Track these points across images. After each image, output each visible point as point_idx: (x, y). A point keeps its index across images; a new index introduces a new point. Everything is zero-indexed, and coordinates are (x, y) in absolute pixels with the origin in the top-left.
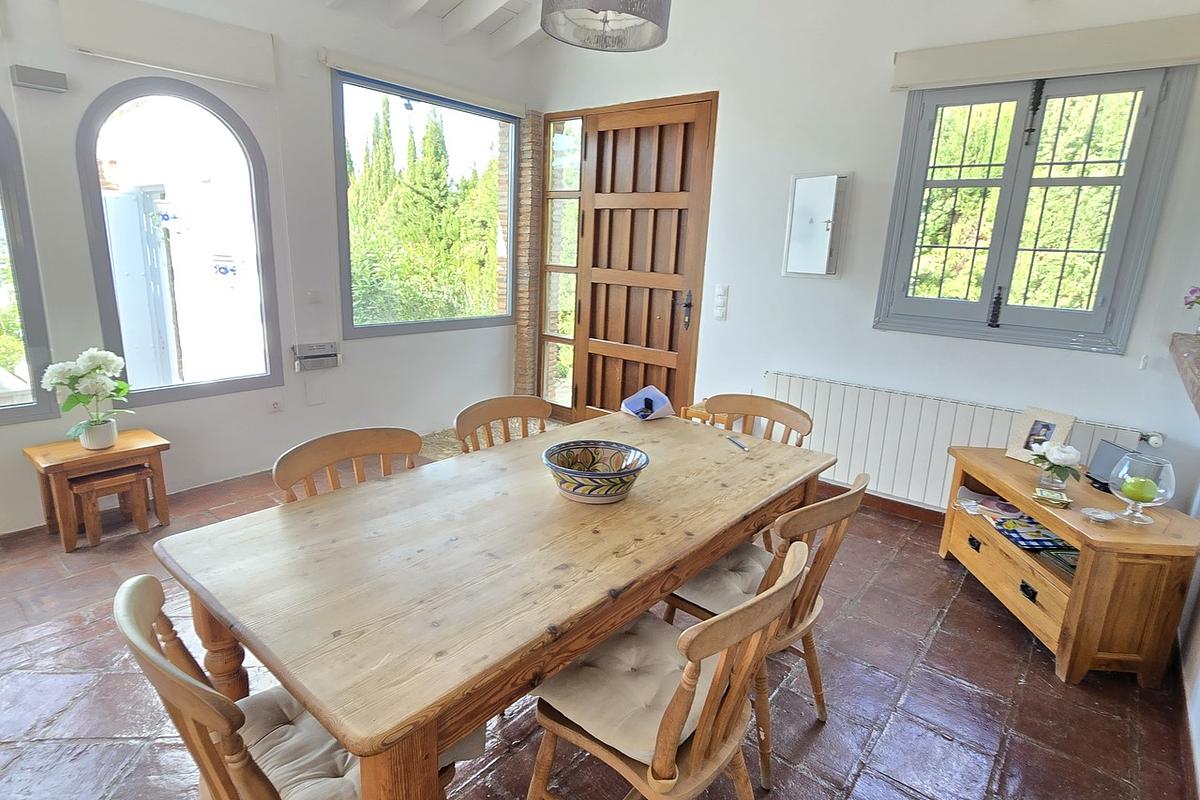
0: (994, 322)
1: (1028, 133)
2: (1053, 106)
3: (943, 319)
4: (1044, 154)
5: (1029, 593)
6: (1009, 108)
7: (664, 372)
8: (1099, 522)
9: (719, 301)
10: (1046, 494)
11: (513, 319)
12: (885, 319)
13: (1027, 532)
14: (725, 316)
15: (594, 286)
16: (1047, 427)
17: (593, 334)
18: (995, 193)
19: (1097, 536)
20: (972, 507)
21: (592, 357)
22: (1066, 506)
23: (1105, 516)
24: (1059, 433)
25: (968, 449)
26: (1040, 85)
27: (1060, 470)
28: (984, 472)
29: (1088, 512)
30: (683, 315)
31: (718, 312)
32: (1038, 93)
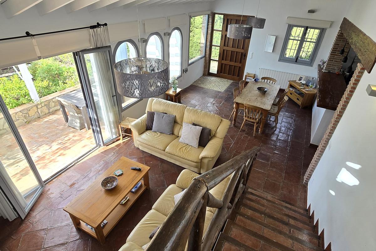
0: (296, 62)
1: (305, 33)
2: (309, 29)
3: (289, 60)
4: (306, 37)
5: (298, 99)
6: (303, 29)
7: (238, 67)
8: (307, 91)
9: (251, 55)
10: (302, 87)
11: (205, 56)
12: (280, 60)
13: (298, 92)
14: (252, 58)
15: (224, 50)
16: (302, 77)
17: (223, 59)
18: (299, 42)
19: (307, 92)
20: (291, 89)
21: (222, 64)
22: (303, 89)
23: (308, 90)
24: (303, 79)
25: (290, 81)
26: (307, 27)
27: (303, 84)
28: (293, 84)
29: (306, 89)
30: (243, 57)
31: (250, 57)
32: (306, 28)
